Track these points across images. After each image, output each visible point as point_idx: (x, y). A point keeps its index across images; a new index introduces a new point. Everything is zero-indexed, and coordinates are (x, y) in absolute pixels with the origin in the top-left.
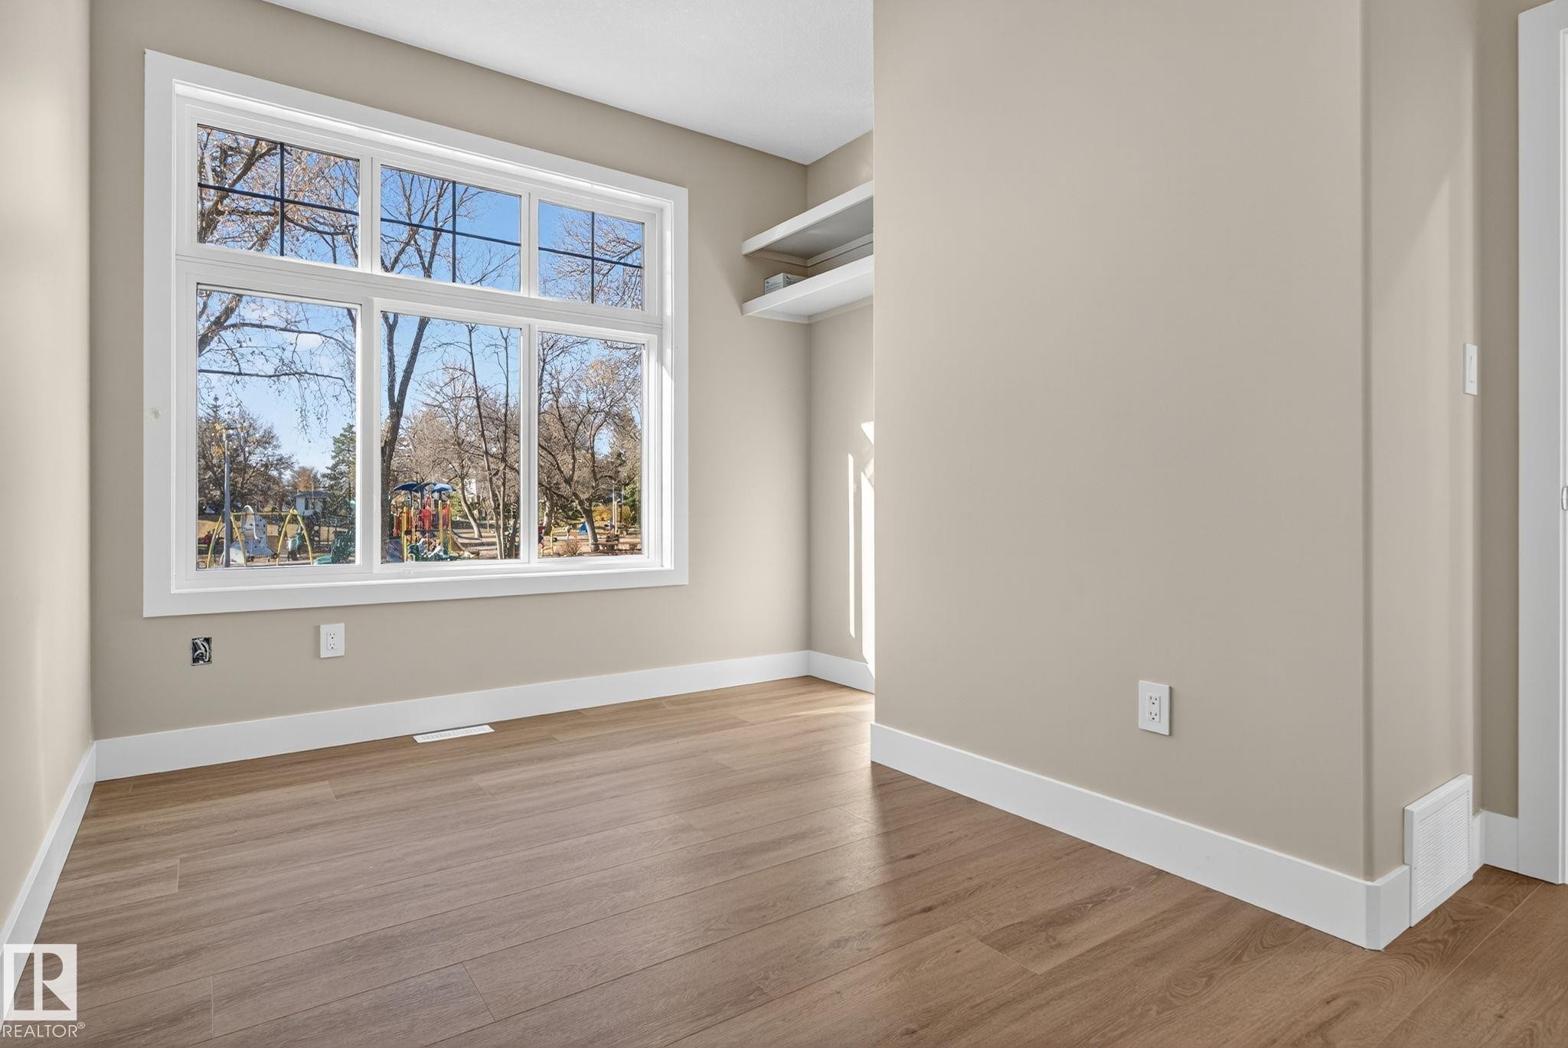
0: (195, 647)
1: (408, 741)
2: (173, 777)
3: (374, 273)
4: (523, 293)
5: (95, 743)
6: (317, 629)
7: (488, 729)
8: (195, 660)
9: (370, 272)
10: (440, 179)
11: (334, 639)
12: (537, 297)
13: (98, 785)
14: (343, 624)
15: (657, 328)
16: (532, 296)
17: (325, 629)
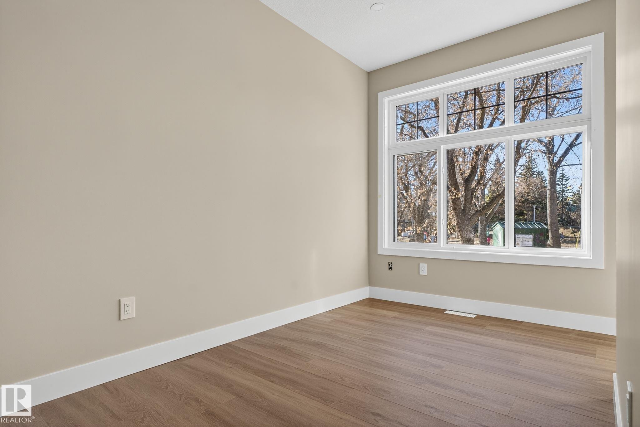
0: (389, 265)
1: (442, 311)
2: (379, 301)
3: (444, 136)
4: (506, 125)
5: (368, 287)
6: (419, 265)
7: (474, 316)
9: (442, 136)
11: (424, 269)
13: (369, 298)
14: (427, 264)
15: (588, 121)
16: (510, 125)
17: (421, 264)
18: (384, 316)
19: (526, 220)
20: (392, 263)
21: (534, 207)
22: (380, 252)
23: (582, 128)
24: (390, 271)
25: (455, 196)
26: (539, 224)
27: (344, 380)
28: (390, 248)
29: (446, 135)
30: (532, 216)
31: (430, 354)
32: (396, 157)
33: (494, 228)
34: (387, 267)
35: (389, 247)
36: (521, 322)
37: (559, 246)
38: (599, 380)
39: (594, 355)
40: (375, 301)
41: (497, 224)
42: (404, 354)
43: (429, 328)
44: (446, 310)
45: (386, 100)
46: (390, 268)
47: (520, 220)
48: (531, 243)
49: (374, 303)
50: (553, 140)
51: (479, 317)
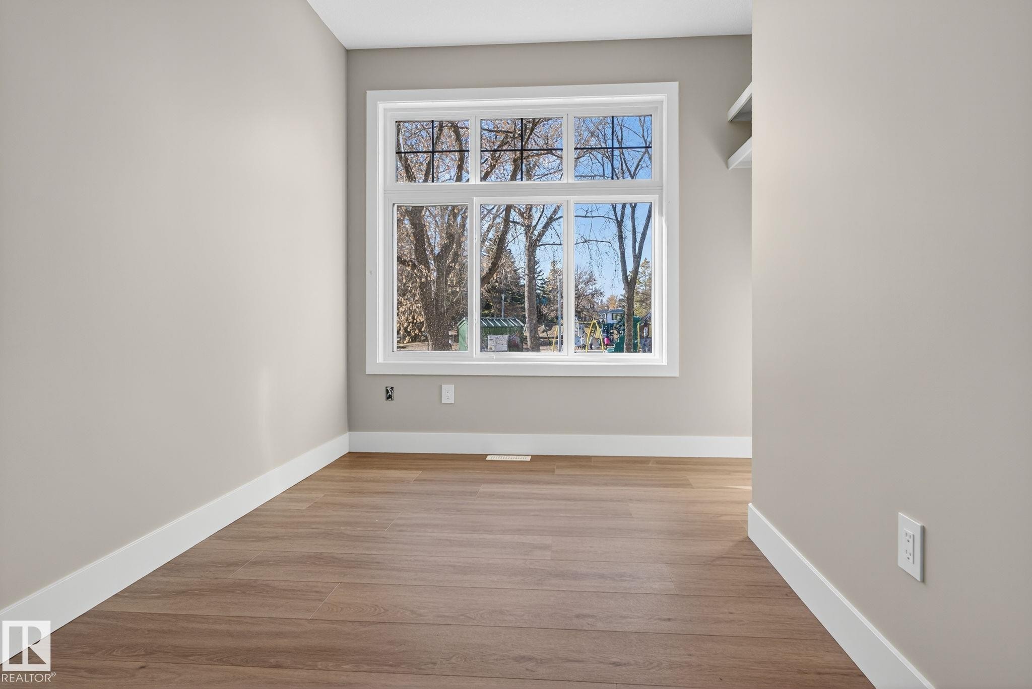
0: (387, 391)
1: (482, 457)
2: (371, 456)
3: (477, 183)
4: (564, 180)
5: (348, 433)
6: (441, 387)
7: (529, 459)
8: (388, 398)
9: (475, 183)
10: (519, 119)
11: (449, 394)
12: (573, 182)
13: (349, 453)
14: (453, 386)
15: (659, 189)
16: (570, 181)
17: (444, 386)
18: (402, 481)
19: (493, 315)
20: (392, 388)
21: (503, 297)
22: (369, 370)
23: (653, 198)
24: (389, 402)
25: (426, 278)
26: (515, 320)
27: (421, 615)
28: (385, 362)
29: (479, 182)
30: (500, 310)
31: (519, 530)
32: (396, 206)
33: (461, 325)
34: (383, 395)
35: (384, 360)
36: (590, 457)
37: (538, 350)
38: (720, 517)
39: (688, 485)
40: (365, 457)
41: (464, 321)
42: (480, 539)
43: (484, 488)
44: (487, 455)
45: (381, 106)
46: (389, 397)
47: (487, 315)
48: (506, 347)
49: (365, 460)
50: (531, 209)
51: (535, 458)
